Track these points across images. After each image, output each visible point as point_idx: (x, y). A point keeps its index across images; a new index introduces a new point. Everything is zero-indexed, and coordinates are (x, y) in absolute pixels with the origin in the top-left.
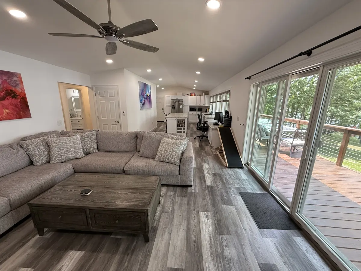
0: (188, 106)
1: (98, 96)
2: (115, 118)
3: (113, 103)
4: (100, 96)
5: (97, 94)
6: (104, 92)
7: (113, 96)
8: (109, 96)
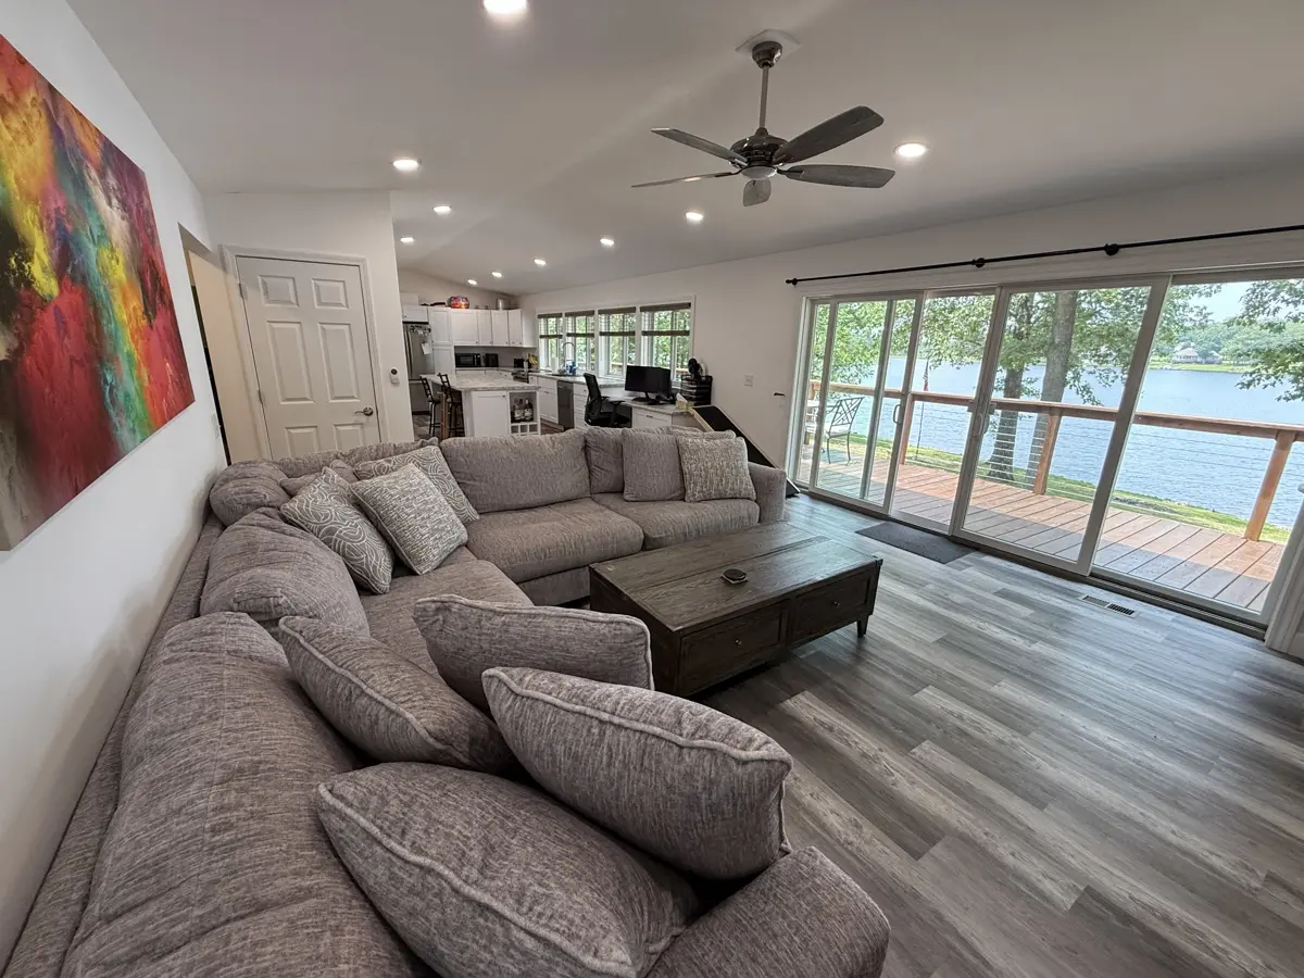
0: (453, 348)
1: (256, 296)
2: (353, 397)
3: (343, 331)
4: (270, 302)
5: (249, 292)
6: (290, 283)
7: (340, 305)
8: (320, 303)
